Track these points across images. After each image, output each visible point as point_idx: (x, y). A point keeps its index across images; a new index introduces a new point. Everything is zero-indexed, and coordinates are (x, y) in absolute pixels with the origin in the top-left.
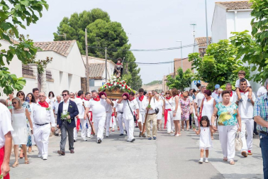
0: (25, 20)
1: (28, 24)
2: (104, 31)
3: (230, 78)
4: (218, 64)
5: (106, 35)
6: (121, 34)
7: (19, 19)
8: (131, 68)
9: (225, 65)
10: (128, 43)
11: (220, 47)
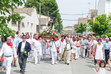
0: (17, 4)
1: (18, 6)
2: (48, 3)
3: (106, 31)
4: (101, 25)
5: (48, 5)
6: (55, 5)
7: (14, 3)
8: (58, 20)
9: (104, 26)
10: (58, 9)
11: (102, 17)
